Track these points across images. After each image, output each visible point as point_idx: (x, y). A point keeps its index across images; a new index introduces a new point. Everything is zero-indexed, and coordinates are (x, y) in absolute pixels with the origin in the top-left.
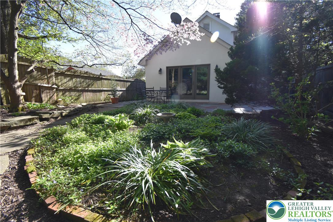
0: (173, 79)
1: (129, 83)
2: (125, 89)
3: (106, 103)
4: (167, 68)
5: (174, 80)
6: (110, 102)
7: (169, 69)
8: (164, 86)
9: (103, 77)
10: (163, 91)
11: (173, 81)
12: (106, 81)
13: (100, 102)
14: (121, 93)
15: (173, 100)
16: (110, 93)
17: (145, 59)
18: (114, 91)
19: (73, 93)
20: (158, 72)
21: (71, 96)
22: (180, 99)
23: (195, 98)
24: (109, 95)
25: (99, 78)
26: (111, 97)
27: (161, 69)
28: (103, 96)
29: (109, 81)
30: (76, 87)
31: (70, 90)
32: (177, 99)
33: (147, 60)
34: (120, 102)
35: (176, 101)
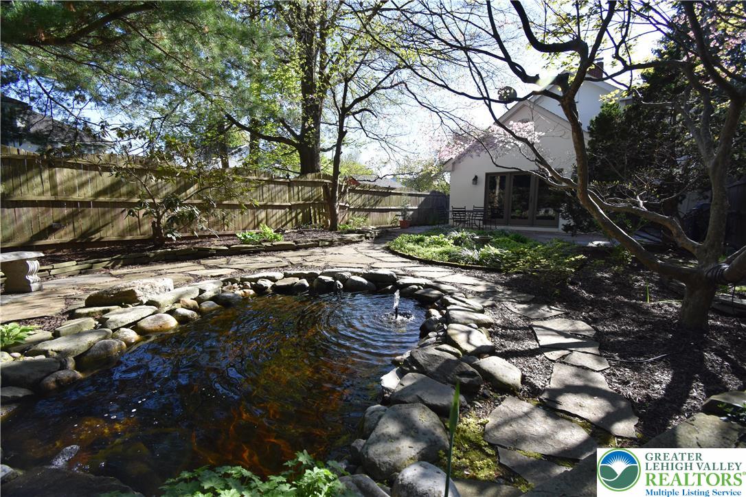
0: (498, 187)
1: (423, 198)
2: (417, 208)
3: (393, 227)
4: (487, 174)
5: (500, 187)
6: (397, 227)
7: (490, 178)
8: (480, 204)
9: (393, 191)
10: (477, 211)
11: (497, 192)
12: (394, 197)
14: (411, 213)
15: (493, 227)
16: (399, 213)
17: (452, 162)
18: (404, 211)
19: (361, 213)
20: (471, 181)
21: (359, 216)
22: (507, 225)
23: (532, 225)
24: (397, 215)
25: (387, 192)
26: (400, 219)
27: (476, 177)
28: (389, 217)
29: (399, 196)
30: (364, 205)
31: (359, 209)
32: (500, 224)
33: (454, 163)
34: (411, 226)
35: (499, 228)
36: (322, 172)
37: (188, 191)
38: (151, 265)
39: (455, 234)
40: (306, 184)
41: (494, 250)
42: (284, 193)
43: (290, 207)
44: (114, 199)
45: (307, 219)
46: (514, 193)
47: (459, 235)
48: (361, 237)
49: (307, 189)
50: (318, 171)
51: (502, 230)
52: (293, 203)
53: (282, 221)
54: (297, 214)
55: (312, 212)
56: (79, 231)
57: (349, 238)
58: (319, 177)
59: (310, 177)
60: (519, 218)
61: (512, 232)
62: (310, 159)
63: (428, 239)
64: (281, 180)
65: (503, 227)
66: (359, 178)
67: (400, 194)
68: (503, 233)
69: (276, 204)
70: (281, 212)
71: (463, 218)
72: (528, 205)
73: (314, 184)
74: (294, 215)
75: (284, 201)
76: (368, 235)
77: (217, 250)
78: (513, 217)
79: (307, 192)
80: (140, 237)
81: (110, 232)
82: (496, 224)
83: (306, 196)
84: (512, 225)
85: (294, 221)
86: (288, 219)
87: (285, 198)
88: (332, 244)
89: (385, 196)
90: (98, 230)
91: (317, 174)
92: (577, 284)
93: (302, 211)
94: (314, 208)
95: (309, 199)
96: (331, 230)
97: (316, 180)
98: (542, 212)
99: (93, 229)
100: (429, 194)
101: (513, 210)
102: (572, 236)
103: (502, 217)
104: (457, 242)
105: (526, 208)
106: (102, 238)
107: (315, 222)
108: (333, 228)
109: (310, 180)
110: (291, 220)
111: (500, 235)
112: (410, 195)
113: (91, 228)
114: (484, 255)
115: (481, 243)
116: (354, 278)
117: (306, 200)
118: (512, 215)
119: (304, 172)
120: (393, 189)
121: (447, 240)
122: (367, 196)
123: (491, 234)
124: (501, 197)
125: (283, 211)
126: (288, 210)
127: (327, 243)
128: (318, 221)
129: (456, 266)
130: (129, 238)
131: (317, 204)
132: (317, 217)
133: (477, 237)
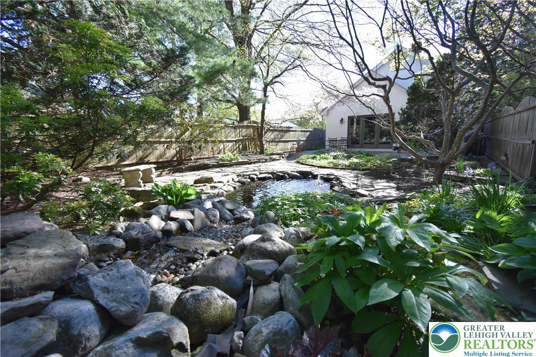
0: (355, 124)
1: (309, 133)
2: (305, 139)
3: (291, 152)
4: (349, 117)
5: (357, 124)
6: (294, 151)
7: (351, 119)
8: (345, 135)
9: (291, 129)
10: (343, 140)
11: (355, 127)
12: (292, 133)
13: (287, 151)
14: (302, 142)
15: (353, 150)
16: (295, 143)
17: (327, 109)
18: (298, 141)
19: (274, 144)
20: (339, 122)
21: (272, 146)
22: (362, 148)
23: (377, 148)
24: (294, 144)
25: (288, 130)
26: (296, 146)
27: (342, 119)
28: (289, 145)
29: (295, 132)
30: (275, 138)
31: (272, 141)
32: (358, 148)
33: (328, 111)
34: (302, 150)
35: (357, 150)
36: (252, 120)
37: (186, 134)
38: (184, 172)
39: (333, 154)
40: (243, 127)
41: (356, 160)
42: (233, 133)
43: (235, 141)
44: (153, 140)
45: (245, 148)
46: (365, 128)
47: (335, 154)
48: (280, 157)
49: (244, 130)
50: (250, 119)
51: (359, 151)
52: (237, 139)
53: (231, 150)
54: (239, 145)
55: (247, 143)
56: (138, 157)
57: (274, 158)
58: (250, 123)
59: (245, 123)
60: (370, 144)
61: (365, 152)
62: (244, 112)
63: (318, 157)
64: (231, 125)
65: (359, 149)
66: (272, 122)
67: (296, 131)
68: (360, 153)
69: (228, 140)
70: (231, 144)
71: (335, 145)
72: (374, 135)
73: (248, 127)
74: (237, 146)
75: (233, 138)
76: (283, 156)
77: (213, 165)
78: (365, 143)
79: (244, 132)
80: (166, 160)
81: (152, 158)
82: (355, 148)
83: (244, 134)
84: (365, 148)
85: (238, 149)
86: (235, 148)
87: (233, 136)
88: (266, 161)
89: (287, 133)
90: (147, 157)
91: (249, 121)
92: (395, 174)
93: (242, 144)
94: (248, 141)
95: (245, 136)
96: (261, 154)
97: (249, 125)
98: (384, 140)
99: (145, 156)
100: (312, 130)
101: (365, 139)
102: (398, 152)
103: (358, 143)
104: (335, 158)
105: (373, 137)
106: (149, 160)
107: (249, 150)
108: (262, 152)
109: (246, 124)
110: (236, 149)
111: (358, 154)
112: (302, 131)
113: (143, 155)
114: (351, 163)
115: (349, 157)
116: (293, 173)
117: (244, 137)
118: (365, 142)
119: (241, 120)
120: (291, 128)
121: (329, 157)
122: (276, 133)
123: (353, 153)
124: (357, 130)
125: (232, 143)
126: (234, 143)
127: (264, 161)
128: (250, 149)
129: (337, 168)
130: (160, 160)
131: (251, 139)
132: (250, 147)
133: (346, 155)
